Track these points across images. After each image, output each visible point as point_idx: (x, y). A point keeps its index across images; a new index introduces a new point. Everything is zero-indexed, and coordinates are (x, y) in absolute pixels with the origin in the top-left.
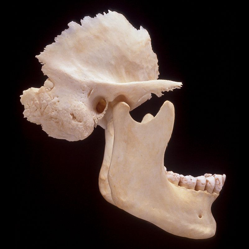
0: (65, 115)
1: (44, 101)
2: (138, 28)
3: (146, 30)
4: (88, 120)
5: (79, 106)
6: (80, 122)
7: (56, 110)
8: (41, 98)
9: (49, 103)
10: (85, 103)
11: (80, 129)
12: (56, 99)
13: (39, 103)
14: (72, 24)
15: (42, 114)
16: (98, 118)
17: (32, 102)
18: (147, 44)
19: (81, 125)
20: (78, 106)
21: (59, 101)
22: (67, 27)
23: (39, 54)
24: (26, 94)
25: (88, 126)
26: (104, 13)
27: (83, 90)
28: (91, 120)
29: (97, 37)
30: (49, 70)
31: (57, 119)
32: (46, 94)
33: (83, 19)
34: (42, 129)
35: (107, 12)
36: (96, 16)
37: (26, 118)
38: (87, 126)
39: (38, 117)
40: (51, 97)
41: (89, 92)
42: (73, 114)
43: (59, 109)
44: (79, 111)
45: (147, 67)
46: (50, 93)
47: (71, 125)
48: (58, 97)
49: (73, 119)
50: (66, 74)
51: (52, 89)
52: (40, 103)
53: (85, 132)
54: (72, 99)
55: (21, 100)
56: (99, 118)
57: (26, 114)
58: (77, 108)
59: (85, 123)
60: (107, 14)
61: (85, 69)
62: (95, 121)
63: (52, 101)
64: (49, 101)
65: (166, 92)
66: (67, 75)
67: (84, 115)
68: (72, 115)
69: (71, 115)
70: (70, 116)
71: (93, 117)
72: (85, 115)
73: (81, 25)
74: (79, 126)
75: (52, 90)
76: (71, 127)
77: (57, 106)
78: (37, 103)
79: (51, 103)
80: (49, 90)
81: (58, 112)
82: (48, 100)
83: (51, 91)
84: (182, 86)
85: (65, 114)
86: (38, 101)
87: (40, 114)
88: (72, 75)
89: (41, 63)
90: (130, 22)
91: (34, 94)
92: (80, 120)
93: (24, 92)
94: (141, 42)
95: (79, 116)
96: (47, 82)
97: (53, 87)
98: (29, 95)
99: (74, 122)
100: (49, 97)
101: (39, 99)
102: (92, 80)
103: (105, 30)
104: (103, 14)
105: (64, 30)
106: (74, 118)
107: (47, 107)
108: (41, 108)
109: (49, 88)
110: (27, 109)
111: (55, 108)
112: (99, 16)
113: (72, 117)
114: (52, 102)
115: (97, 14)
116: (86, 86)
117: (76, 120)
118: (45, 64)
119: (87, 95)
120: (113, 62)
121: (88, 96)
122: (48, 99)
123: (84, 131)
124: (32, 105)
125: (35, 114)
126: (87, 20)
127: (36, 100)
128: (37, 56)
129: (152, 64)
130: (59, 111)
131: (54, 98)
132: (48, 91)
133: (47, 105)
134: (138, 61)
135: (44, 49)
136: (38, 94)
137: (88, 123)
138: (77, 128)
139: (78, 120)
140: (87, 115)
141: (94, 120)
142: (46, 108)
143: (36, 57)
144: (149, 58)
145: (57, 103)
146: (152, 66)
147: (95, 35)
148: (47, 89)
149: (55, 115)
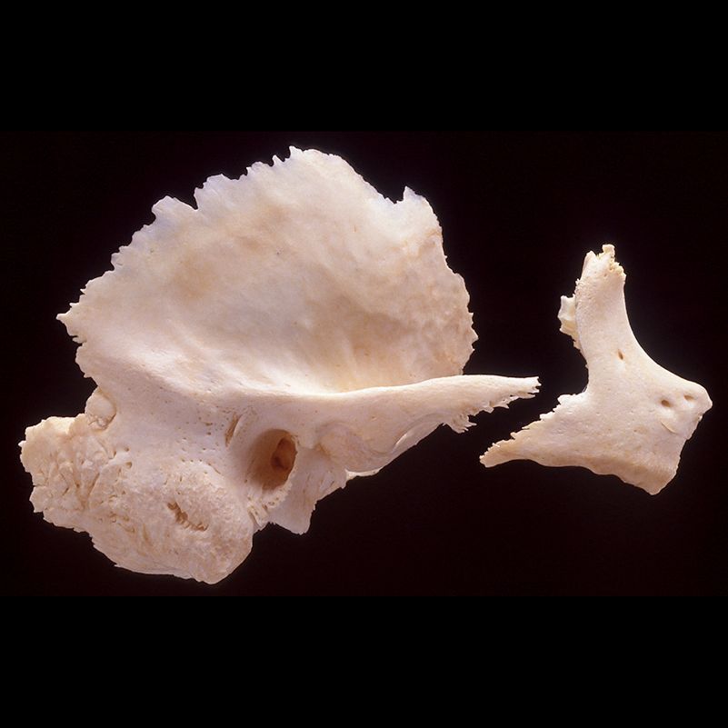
0: (152, 509)
1: (87, 464)
2: (396, 196)
3: (424, 200)
4: (227, 522)
5: (194, 478)
6: (202, 529)
7: (124, 493)
8: (76, 451)
9: (102, 469)
10: (216, 465)
11: (202, 553)
12: (122, 456)
13: (71, 469)
14: (167, 207)
15: (84, 504)
16: (266, 508)
17: (53, 465)
18: (426, 247)
19: (203, 540)
20: (193, 480)
21: (130, 464)
22: (151, 219)
23: (66, 309)
24: (33, 438)
25: (230, 541)
26: (275, 158)
27: (208, 425)
28: (239, 519)
29: (251, 244)
30: (98, 362)
31: (128, 520)
32: (92, 439)
33: (201, 187)
34: (94, 546)
35: (285, 155)
36: (246, 173)
37: (41, 514)
38: (226, 539)
39: (75, 513)
40: (106, 451)
41: (227, 426)
42: (177, 506)
43: (132, 490)
44: (195, 493)
45: (430, 325)
46: (104, 434)
47: (174, 540)
48: (128, 450)
49: (178, 519)
50: (148, 374)
51: (108, 422)
52: (74, 469)
53: (223, 560)
54: (172, 455)
55: (21, 456)
56: (270, 507)
57: (40, 500)
58: (190, 486)
59: (218, 530)
60: (283, 161)
61: (212, 353)
62: (256, 517)
63: (111, 461)
64: (101, 462)
65: (483, 413)
66: (150, 377)
67: (212, 507)
68: (174, 507)
69: (172, 509)
70: (168, 511)
71: (249, 504)
72: (217, 506)
73: (196, 208)
74: (198, 543)
75: (110, 425)
76: (173, 546)
77: (125, 480)
78: (66, 470)
79: (107, 471)
80: (100, 426)
81: (129, 500)
82: (98, 461)
83: (107, 430)
84: (538, 391)
85: (150, 505)
86: (68, 464)
87: (78, 505)
88: (168, 379)
89: (74, 340)
90: (366, 180)
91: (58, 439)
92: (200, 524)
93: (29, 430)
94: (407, 243)
95: (196, 512)
96: (94, 400)
97: (113, 418)
98: (41, 442)
99: (182, 533)
100: (102, 449)
101: (72, 454)
102: (237, 387)
103: (277, 217)
104: (271, 164)
105: (139, 228)
106: (181, 516)
107: (98, 481)
108: (80, 485)
109: (101, 422)
110: (39, 485)
111: (121, 484)
112: (257, 170)
113: (172, 515)
114: (113, 467)
115: (250, 166)
116: (214, 410)
117: (186, 523)
118: (86, 341)
119: (223, 438)
120: (307, 322)
121: (227, 440)
122: (97, 457)
123: (214, 557)
124: (53, 476)
125: (65, 504)
126: (215, 188)
127: (64, 461)
128: (60, 316)
129: (447, 313)
130: (133, 494)
131: (115, 453)
132: (98, 430)
133: (97, 477)
134: (394, 310)
135: (82, 293)
136: (67, 439)
137: (227, 532)
138: (194, 551)
139: (193, 525)
140: (223, 506)
141: (251, 514)
142: (93, 484)
143: (57, 318)
144: (436, 293)
145: (126, 471)
146: (446, 317)
147: (243, 238)
148: (94, 424)
149: (122, 507)
